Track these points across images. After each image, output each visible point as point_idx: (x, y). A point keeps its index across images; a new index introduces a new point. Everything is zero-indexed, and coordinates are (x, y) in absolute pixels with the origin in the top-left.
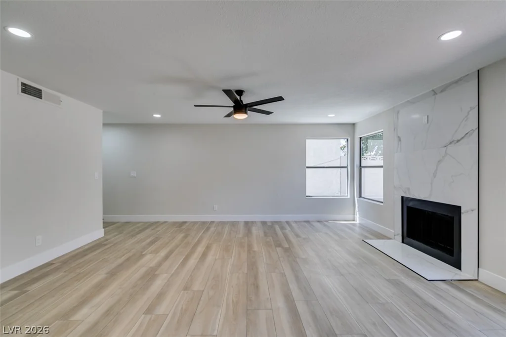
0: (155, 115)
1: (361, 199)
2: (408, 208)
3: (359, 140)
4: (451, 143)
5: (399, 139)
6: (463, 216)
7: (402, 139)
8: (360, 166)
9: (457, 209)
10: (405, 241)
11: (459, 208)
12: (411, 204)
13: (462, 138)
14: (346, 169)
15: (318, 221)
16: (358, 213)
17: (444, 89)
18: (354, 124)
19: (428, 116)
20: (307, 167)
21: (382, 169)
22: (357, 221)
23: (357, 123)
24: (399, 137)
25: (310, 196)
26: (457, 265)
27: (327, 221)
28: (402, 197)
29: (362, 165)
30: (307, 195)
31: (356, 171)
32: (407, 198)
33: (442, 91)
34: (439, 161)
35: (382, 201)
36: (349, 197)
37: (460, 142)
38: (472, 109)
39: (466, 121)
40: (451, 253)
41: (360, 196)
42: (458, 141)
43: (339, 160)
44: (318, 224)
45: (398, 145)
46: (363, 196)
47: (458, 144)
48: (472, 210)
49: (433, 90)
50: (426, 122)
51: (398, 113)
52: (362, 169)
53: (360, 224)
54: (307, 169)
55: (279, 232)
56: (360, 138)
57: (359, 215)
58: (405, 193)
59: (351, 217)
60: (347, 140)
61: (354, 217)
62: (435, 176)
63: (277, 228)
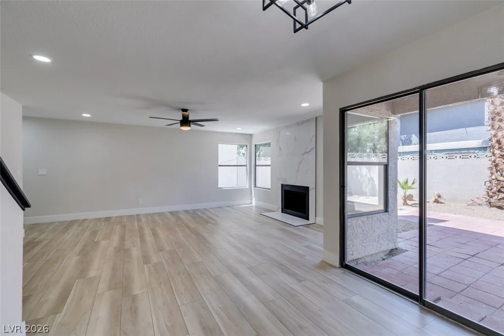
1: (255, 188)
2: (285, 190)
3: (254, 146)
4: (305, 153)
5: (280, 149)
6: (310, 192)
8: (255, 165)
9: (307, 189)
10: (283, 211)
11: (308, 187)
12: (286, 188)
13: (310, 151)
14: (246, 167)
15: (228, 207)
16: (254, 198)
17: (303, 123)
18: (251, 135)
19: (295, 137)
21: (270, 167)
22: (254, 204)
23: (253, 134)
24: (280, 147)
25: (221, 188)
26: (308, 219)
27: (233, 206)
28: (282, 185)
29: (257, 164)
30: (219, 187)
31: (253, 169)
32: (284, 185)
33: (301, 124)
34: (300, 163)
35: (270, 188)
36: (248, 187)
38: (313, 136)
40: (305, 213)
41: (255, 186)
42: (308, 152)
43: (236, 160)
45: (280, 152)
46: (257, 186)
47: (308, 154)
48: (313, 188)
49: (297, 123)
51: (280, 132)
52: (257, 167)
53: (255, 206)
54: (219, 167)
55: (202, 215)
56: (256, 145)
57: (255, 200)
58: (283, 181)
59: (249, 201)
60: (247, 146)
61: (251, 202)
62: (298, 171)
63: (199, 213)
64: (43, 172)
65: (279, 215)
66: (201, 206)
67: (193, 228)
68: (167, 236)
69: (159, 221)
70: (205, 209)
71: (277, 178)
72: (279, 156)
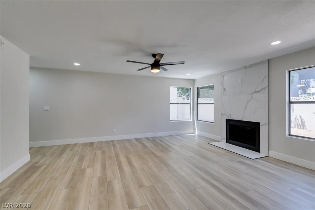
0: (75, 64)
1: (198, 121)
2: (230, 124)
3: (197, 88)
4: (254, 93)
5: (225, 89)
6: (261, 127)
7: (226, 90)
8: (198, 103)
10: (227, 142)
11: (259, 123)
12: (231, 123)
13: (260, 91)
14: (189, 105)
15: (177, 135)
16: (196, 129)
17: (251, 66)
18: (194, 80)
19: (242, 79)
20: (171, 104)
21: (213, 105)
22: (197, 133)
23: (196, 80)
25: (172, 121)
26: (258, 151)
27: (181, 135)
30: (170, 120)
31: (195, 106)
32: (230, 120)
34: (248, 101)
35: (213, 122)
36: (191, 120)
37: (260, 92)
38: (265, 77)
39: (263, 82)
40: (254, 145)
41: (197, 120)
42: (258, 92)
43: (176, 100)
44: (177, 137)
45: (224, 92)
46: (199, 119)
47: (258, 93)
48: (266, 124)
49: (245, 66)
50: (241, 82)
51: (224, 76)
52: (199, 105)
53: (199, 136)
54: (171, 105)
55: (161, 143)
56: (198, 88)
57: (199, 130)
58: (228, 117)
59: (192, 131)
60: (190, 88)
61: (194, 131)
62: (246, 108)
63: (158, 140)
64: (47, 108)
65: (223, 144)
66: (158, 134)
67: (159, 156)
68: (140, 165)
69: (130, 148)
70: (160, 137)
71: (221, 114)
72: (223, 96)
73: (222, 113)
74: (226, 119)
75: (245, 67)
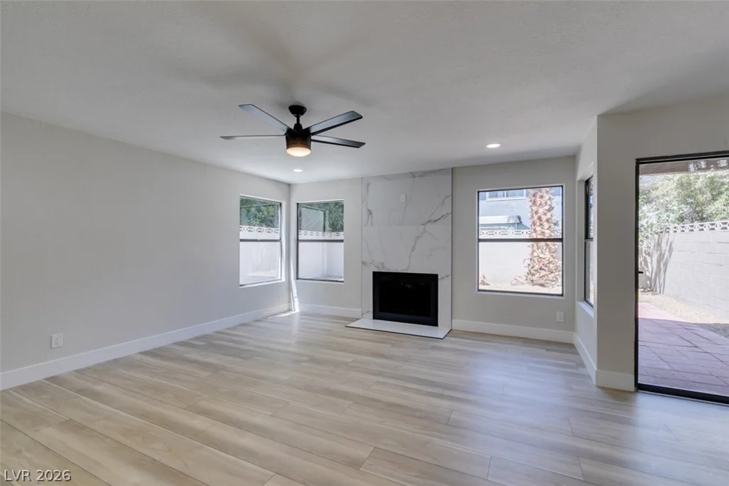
1: (299, 281)
2: (381, 282)
3: (295, 205)
4: (429, 222)
5: (370, 213)
6: (439, 282)
7: (373, 213)
8: (298, 240)
9: (433, 279)
10: (375, 317)
11: (437, 276)
12: (385, 279)
13: (439, 219)
14: (279, 243)
16: (296, 300)
17: (423, 174)
18: (289, 185)
19: (406, 196)
20: (241, 241)
21: (342, 244)
22: (297, 308)
23: (295, 184)
24: (369, 210)
26: (435, 323)
29: (300, 238)
32: (381, 273)
33: (421, 176)
34: (418, 237)
35: (343, 280)
36: (283, 280)
37: (438, 222)
38: (446, 197)
39: (443, 205)
40: (427, 315)
41: (298, 279)
42: (436, 221)
45: (368, 219)
46: (304, 277)
47: (435, 223)
48: (447, 276)
49: (411, 173)
50: (404, 201)
51: (368, 184)
52: (300, 243)
53: (302, 314)
54: (241, 243)
56: (298, 204)
57: (301, 302)
58: (378, 268)
59: (284, 306)
60: (281, 204)
61: (290, 306)
62: (413, 250)
65: (368, 322)
71: (363, 263)
72: (366, 225)
73: (364, 260)
74: (374, 273)
75: (413, 175)
